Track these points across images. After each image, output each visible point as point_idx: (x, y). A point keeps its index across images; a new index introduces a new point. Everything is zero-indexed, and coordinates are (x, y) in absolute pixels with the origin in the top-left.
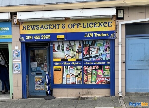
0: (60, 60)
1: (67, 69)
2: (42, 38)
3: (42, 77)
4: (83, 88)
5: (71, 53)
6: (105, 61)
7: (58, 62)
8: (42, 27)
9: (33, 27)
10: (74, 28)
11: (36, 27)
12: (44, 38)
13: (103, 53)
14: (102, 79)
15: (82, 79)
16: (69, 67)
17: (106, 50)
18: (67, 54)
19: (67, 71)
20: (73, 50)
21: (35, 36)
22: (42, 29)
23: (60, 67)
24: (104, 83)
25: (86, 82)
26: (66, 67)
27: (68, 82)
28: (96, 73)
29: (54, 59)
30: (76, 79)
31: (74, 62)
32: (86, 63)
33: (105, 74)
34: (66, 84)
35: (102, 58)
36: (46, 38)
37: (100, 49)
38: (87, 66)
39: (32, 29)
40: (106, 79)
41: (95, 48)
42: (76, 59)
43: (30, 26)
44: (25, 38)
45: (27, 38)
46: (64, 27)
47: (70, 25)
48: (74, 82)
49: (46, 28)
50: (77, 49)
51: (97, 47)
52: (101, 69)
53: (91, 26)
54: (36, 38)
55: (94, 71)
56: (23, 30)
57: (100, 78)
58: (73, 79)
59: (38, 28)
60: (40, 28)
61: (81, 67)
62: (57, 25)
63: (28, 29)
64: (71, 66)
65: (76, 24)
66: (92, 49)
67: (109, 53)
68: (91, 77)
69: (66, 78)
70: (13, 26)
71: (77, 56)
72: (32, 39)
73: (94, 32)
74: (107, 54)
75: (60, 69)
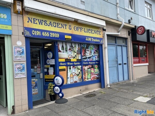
0: (64, 60)
1: (70, 69)
2: (51, 36)
3: (35, 79)
4: (83, 86)
5: (73, 54)
6: (95, 61)
7: (63, 62)
8: (50, 24)
9: (41, 21)
10: (78, 31)
11: (44, 23)
12: (53, 36)
13: (94, 55)
14: (94, 76)
15: (82, 77)
16: (72, 67)
17: (95, 53)
18: (69, 55)
19: (70, 71)
20: (74, 52)
21: (43, 32)
22: (50, 26)
23: (65, 67)
24: (95, 79)
25: (84, 79)
26: (70, 67)
27: (72, 81)
28: (90, 71)
29: (59, 60)
30: (78, 77)
31: (76, 62)
32: (84, 63)
33: (95, 72)
34: (70, 83)
35: (93, 59)
36: (55, 36)
37: (92, 52)
38: (85, 65)
39: (40, 24)
40: (96, 76)
41: (88, 51)
42: (77, 59)
43: (36, 20)
44: (31, 33)
45: (34, 33)
46: (71, 28)
47: (75, 28)
48: (76, 81)
49: (55, 26)
50: (77, 51)
51: (90, 50)
52: (93, 68)
53: (89, 32)
54: (45, 34)
55: (89, 69)
56: (28, 22)
57: (93, 75)
58: (75, 78)
59: (46, 24)
60: (48, 24)
61: (81, 66)
62: (65, 25)
63: (34, 23)
64: (74, 66)
65: (79, 28)
66: (87, 51)
67: (96, 55)
68: (87, 75)
69: (70, 77)
70: (14, 14)
71: (78, 57)
72: (40, 35)
73: (91, 37)
74: (96, 56)
75: (65, 69)
